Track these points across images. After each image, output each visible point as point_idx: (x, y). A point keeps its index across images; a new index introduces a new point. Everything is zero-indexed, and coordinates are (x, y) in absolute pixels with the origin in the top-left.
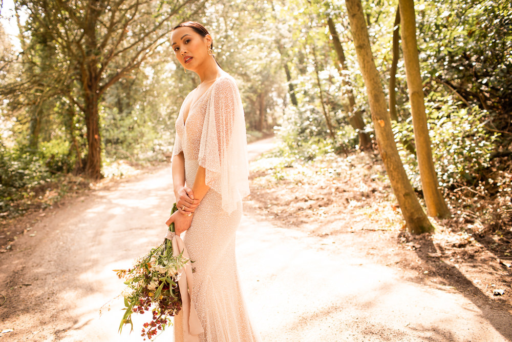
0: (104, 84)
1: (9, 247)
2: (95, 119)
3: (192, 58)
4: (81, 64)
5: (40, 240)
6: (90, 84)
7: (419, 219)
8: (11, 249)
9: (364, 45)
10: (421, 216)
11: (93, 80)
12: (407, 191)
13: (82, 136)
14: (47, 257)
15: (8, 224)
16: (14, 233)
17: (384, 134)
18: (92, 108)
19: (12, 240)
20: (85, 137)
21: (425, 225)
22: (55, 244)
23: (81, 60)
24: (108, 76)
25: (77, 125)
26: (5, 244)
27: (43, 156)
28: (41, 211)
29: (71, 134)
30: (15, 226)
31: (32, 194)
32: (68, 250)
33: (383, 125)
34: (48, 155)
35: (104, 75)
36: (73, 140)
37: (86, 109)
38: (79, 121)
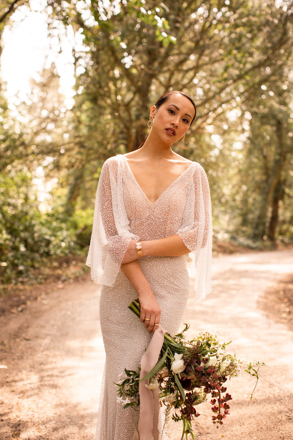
1: (20, 309)
4: (128, 128)
5: (51, 308)
8: (22, 311)
14: (52, 322)
15: (25, 290)
16: (28, 298)
19: (24, 303)
22: (63, 312)
23: (128, 124)
26: (18, 306)
27: (75, 226)
28: (60, 282)
30: (31, 292)
31: (56, 264)
32: (73, 319)
34: (81, 225)
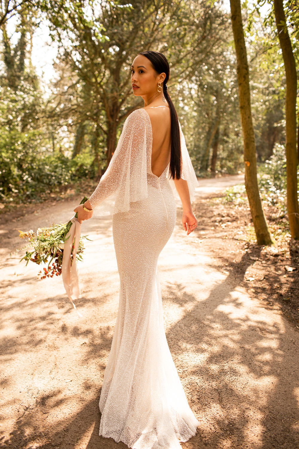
0: (123, 114)
2: (113, 140)
3: (139, 87)
6: (112, 113)
7: (262, 235)
9: (244, 106)
10: (264, 233)
11: (115, 111)
12: (258, 214)
13: (103, 152)
17: (248, 172)
18: (112, 132)
20: (105, 153)
21: (266, 240)
24: (126, 109)
25: (101, 144)
29: (95, 150)
33: (249, 165)
35: (123, 108)
36: (97, 155)
37: (108, 132)
38: (102, 141)
